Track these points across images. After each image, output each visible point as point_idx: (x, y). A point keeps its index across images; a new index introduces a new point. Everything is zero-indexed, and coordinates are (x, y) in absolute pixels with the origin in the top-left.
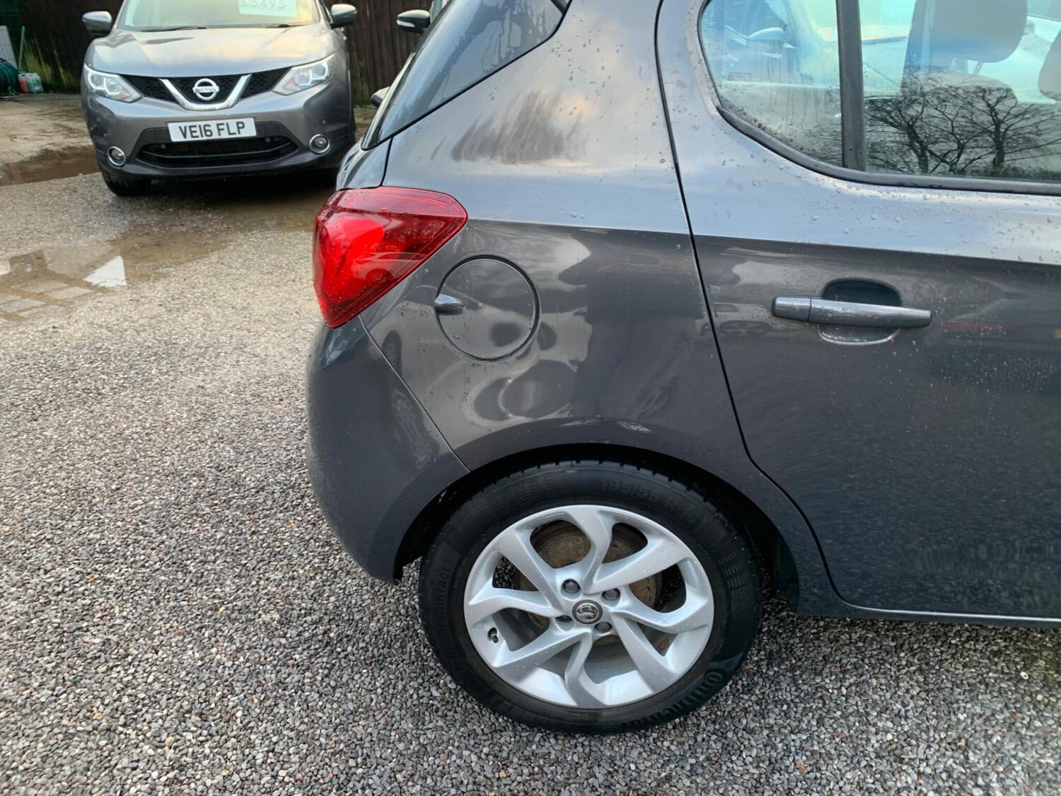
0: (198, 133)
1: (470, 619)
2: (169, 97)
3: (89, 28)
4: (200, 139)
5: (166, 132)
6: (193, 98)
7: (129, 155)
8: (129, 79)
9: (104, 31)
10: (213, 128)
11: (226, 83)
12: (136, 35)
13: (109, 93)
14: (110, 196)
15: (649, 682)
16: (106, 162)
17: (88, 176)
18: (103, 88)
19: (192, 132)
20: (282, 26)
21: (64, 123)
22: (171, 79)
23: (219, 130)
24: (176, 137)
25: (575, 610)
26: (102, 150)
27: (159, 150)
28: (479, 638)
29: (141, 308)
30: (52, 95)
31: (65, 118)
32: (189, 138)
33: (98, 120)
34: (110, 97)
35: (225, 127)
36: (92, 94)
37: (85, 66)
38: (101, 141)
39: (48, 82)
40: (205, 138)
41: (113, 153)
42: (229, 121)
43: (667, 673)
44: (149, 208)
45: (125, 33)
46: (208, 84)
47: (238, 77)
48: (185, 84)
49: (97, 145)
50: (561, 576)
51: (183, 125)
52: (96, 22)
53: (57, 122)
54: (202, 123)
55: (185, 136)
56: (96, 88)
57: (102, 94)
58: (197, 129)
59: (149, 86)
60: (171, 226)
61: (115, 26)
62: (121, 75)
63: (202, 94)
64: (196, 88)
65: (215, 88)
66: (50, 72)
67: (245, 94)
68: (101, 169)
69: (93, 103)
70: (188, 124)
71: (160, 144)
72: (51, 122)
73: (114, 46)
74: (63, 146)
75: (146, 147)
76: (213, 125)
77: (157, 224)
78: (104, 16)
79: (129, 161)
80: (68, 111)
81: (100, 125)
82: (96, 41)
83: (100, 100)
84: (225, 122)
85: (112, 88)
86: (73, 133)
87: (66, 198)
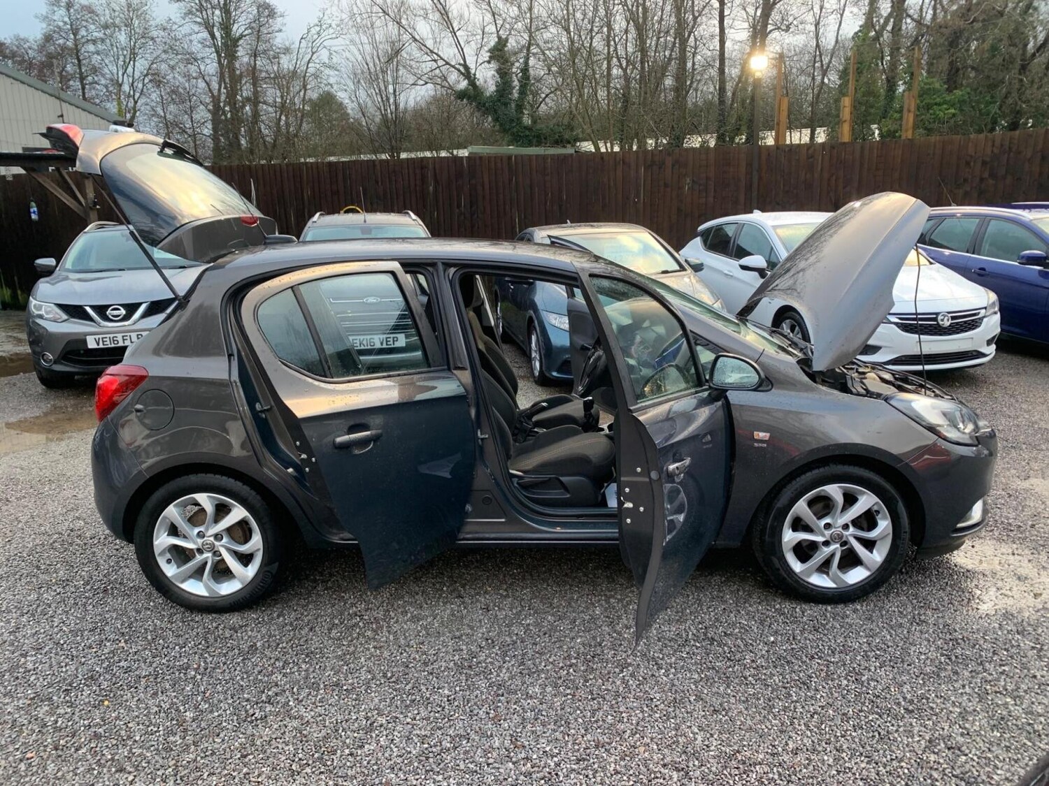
0: (108, 343)
1: (157, 551)
2: (89, 318)
3: (39, 269)
4: (109, 346)
5: (85, 342)
6: (107, 319)
7: (56, 357)
8: (60, 306)
9: (49, 272)
10: (120, 339)
11: (131, 308)
12: (72, 276)
13: (46, 316)
14: (41, 388)
15: (242, 583)
16: (39, 363)
17: (27, 375)
18: (42, 312)
19: (103, 342)
20: (181, 267)
21: (15, 335)
22: (91, 307)
23: (124, 340)
24: (92, 344)
25: (203, 545)
26: (38, 354)
27: (79, 354)
28: (162, 562)
29: (47, 457)
30: (9, 312)
31: (17, 330)
32: (101, 346)
33: (36, 334)
34: (46, 319)
35: (128, 338)
36: (34, 317)
37: (31, 298)
38: (38, 349)
39: (7, 301)
40: (113, 345)
41: (45, 358)
42: (131, 334)
43: (247, 577)
44: (69, 396)
45: (65, 274)
46: (118, 309)
47: (139, 305)
48: (101, 310)
49: (34, 352)
50: (196, 530)
51: (97, 337)
52: (43, 265)
53: (10, 334)
54: (112, 336)
55: (98, 345)
56: (37, 312)
57: (41, 317)
58: (108, 339)
59: (75, 312)
60: (82, 407)
61: (58, 269)
62: (55, 304)
63: (113, 316)
64: (109, 312)
65: (123, 312)
66: (9, 293)
67: (145, 315)
68: (35, 369)
69: (34, 322)
70: (101, 336)
71: (79, 350)
72: (4, 334)
73: (53, 284)
74: (11, 353)
75: (69, 353)
76: (119, 337)
77: (71, 406)
78: (51, 261)
79: (55, 362)
80: (19, 325)
81: (37, 338)
82: (42, 280)
83: (39, 321)
84: (128, 334)
85: (47, 313)
86: (21, 342)
87: (7, 390)
